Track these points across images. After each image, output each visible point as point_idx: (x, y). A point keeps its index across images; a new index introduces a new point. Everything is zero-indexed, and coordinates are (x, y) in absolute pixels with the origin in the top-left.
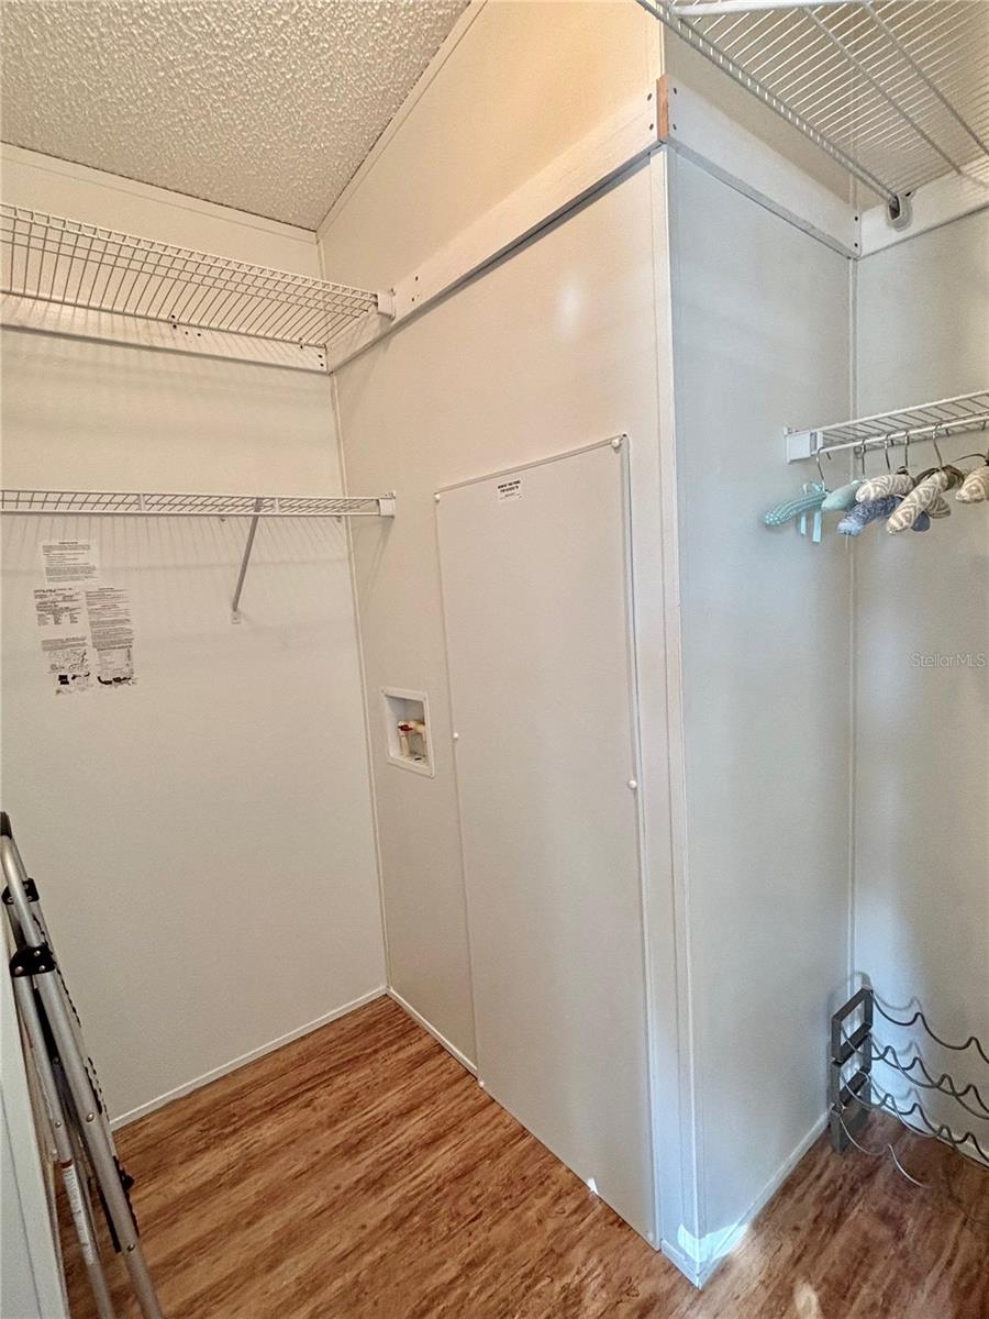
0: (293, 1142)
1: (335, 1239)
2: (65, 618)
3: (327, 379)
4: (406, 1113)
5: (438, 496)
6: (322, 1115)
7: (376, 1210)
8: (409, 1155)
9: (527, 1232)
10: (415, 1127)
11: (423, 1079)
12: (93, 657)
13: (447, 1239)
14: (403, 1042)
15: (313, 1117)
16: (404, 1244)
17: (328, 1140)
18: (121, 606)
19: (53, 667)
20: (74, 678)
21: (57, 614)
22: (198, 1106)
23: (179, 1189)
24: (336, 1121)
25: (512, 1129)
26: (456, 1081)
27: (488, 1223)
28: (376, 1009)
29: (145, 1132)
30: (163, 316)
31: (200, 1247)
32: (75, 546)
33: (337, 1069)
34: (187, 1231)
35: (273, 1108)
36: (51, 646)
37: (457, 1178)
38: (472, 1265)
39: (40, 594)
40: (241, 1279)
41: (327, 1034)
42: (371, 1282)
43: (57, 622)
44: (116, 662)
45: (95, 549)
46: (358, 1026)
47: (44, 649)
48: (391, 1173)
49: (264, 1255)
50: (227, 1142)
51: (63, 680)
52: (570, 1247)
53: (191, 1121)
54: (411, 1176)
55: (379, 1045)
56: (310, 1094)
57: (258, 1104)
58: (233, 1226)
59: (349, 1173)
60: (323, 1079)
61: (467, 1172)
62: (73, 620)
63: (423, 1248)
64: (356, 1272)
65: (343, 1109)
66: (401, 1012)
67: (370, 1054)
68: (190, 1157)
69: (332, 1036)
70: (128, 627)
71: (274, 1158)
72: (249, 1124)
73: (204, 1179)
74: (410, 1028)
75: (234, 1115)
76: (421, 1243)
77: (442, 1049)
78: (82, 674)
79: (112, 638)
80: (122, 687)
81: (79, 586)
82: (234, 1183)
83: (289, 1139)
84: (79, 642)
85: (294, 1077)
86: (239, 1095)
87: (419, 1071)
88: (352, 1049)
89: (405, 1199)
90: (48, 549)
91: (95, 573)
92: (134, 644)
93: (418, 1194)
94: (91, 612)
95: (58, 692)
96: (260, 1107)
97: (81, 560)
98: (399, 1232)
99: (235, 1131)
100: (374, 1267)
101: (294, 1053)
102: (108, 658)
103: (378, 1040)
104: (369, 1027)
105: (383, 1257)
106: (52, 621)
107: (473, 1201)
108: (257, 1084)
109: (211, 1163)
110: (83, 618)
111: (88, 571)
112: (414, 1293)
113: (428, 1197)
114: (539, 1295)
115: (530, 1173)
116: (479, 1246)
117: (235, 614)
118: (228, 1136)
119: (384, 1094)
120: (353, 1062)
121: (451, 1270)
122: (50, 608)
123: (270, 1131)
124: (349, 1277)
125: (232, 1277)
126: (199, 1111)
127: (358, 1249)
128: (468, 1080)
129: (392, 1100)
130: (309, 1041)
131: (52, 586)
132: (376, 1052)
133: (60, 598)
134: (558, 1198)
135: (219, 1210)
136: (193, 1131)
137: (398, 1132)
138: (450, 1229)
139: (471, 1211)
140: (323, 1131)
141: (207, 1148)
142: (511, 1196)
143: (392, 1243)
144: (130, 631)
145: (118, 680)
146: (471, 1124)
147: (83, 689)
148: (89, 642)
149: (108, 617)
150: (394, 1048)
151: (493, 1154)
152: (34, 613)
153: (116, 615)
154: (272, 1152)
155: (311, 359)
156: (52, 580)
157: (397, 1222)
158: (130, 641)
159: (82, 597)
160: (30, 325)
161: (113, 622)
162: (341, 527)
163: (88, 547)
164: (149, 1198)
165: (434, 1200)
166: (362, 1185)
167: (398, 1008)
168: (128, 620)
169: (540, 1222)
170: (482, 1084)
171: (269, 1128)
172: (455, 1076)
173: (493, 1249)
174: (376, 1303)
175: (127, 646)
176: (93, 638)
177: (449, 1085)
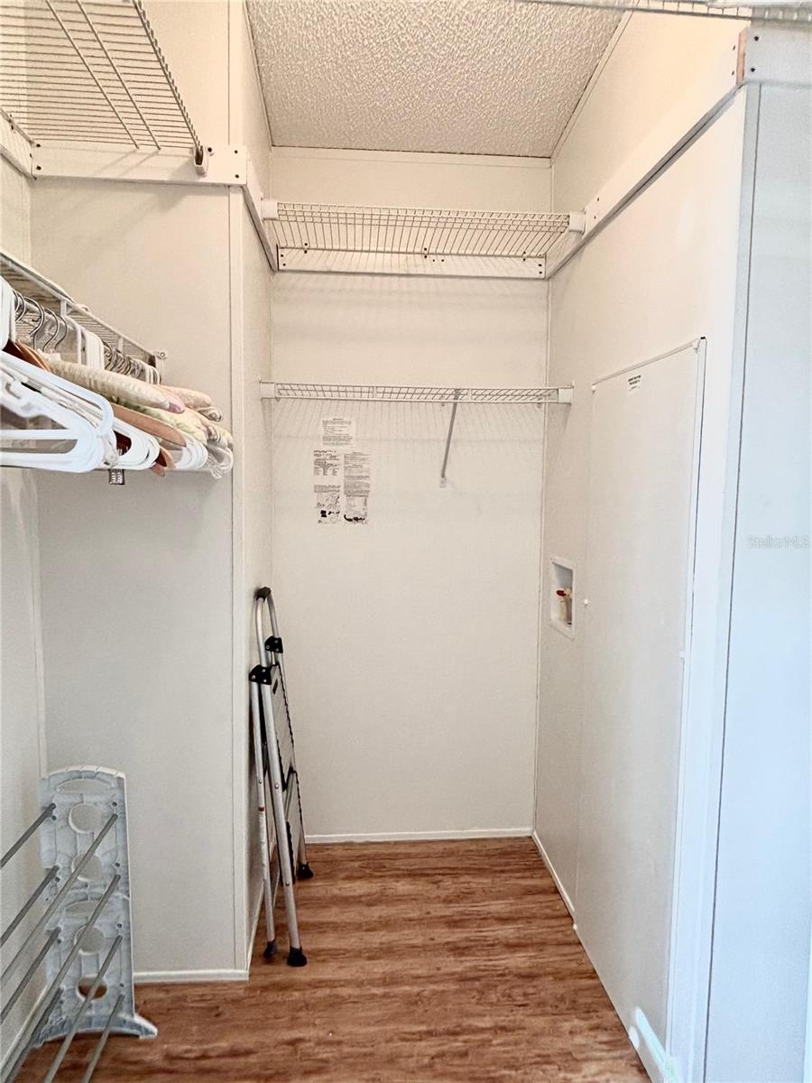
0: (415, 899)
1: (419, 966)
2: (329, 472)
3: (545, 284)
4: (503, 920)
5: (594, 387)
6: (443, 893)
7: (452, 965)
8: (492, 945)
9: (556, 1032)
10: (508, 932)
11: (530, 905)
12: (343, 500)
13: (492, 1004)
14: (527, 874)
15: (434, 892)
16: (462, 991)
17: (440, 910)
18: (365, 466)
19: (319, 505)
20: (330, 513)
21: (326, 467)
22: (365, 852)
23: (336, 891)
24: (451, 902)
25: (584, 968)
26: (557, 917)
27: (530, 1012)
28: (517, 844)
29: (329, 852)
30: (418, 250)
31: (335, 927)
32: (341, 421)
33: (468, 871)
34: (332, 915)
35: (412, 875)
36: (320, 489)
37: (521, 976)
38: (504, 1029)
39: (317, 453)
40: (351, 954)
41: (472, 845)
42: (429, 999)
43: (324, 474)
44: (357, 507)
45: (354, 424)
46: (498, 849)
47: (316, 492)
48: (474, 949)
49: (369, 950)
50: (374, 880)
51: (323, 514)
52: (586, 1060)
53: (358, 858)
54: (487, 958)
55: (507, 868)
56: (440, 877)
57: (403, 867)
58: (358, 927)
59: (444, 935)
60: (453, 872)
61: (530, 977)
62: (334, 473)
63: (474, 1001)
64: (422, 989)
65: (459, 896)
66: (537, 853)
67: (496, 871)
68: (349, 878)
69: (473, 847)
70: (366, 481)
71: (398, 903)
72: (392, 876)
73: (352, 894)
74: (539, 867)
75: (384, 867)
76: (474, 997)
77: (557, 891)
78: (335, 512)
79: (356, 490)
80: (358, 524)
81: (342, 450)
82: (369, 905)
83: (413, 897)
84: (335, 489)
85: (433, 862)
86: (395, 857)
87: (529, 898)
88: (485, 863)
89: (475, 968)
90: (325, 423)
91: (352, 442)
92: (370, 494)
93: (485, 970)
94: (346, 468)
95: (320, 521)
96: (403, 870)
97: (345, 431)
98: (462, 983)
99: (381, 876)
100: (434, 993)
101: (440, 848)
102: (352, 503)
103: (507, 864)
104: (504, 854)
105: (443, 992)
106: (322, 473)
107: (525, 995)
108: (408, 856)
109: (360, 888)
110: (341, 472)
111: (347, 439)
112: (455, 1020)
113: (493, 976)
114: (544, 1071)
115: (581, 1001)
116: (515, 1021)
117: (443, 479)
118: (376, 877)
119: (493, 900)
120: (481, 871)
121: (486, 1022)
122: (322, 464)
123: (403, 887)
124: (416, 989)
125: (347, 951)
126: (364, 855)
127: (430, 979)
128: (565, 921)
129: (498, 907)
130: (456, 845)
131: (325, 448)
132: (502, 872)
133: (328, 457)
134: (596, 1028)
135: (352, 914)
136: (357, 864)
137: (491, 928)
138: (498, 1000)
139: (521, 1000)
140: (439, 902)
141: (360, 878)
142: (557, 1007)
143: (453, 987)
144: (368, 485)
145: (356, 519)
146: (551, 949)
147: (334, 523)
148: (342, 489)
149: (355, 473)
150: (518, 875)
151: (558, 976)
152: (312, 465)
153: (361, 472)
154: (400, 899)
155: (532, 268)
156: (326, 444)
157: (463, 979)
158: (368, 492)
159: (342, 458)
160: (334, 269)
161: (359, 477)
162: (541, 412)
163: (350, 423)
164: (317, 888)
165: (496, 979)
166: (451, 946)
167: (535, 850)
168: (368, 477)
169: (571, 1032)
170: (575, 927)
171: (403, 885)
172: (557, 913)
173: (524, 1028)
174: (426, 1011)
175: (364, 494)
176: (345, 487)
177: (548, 917)
